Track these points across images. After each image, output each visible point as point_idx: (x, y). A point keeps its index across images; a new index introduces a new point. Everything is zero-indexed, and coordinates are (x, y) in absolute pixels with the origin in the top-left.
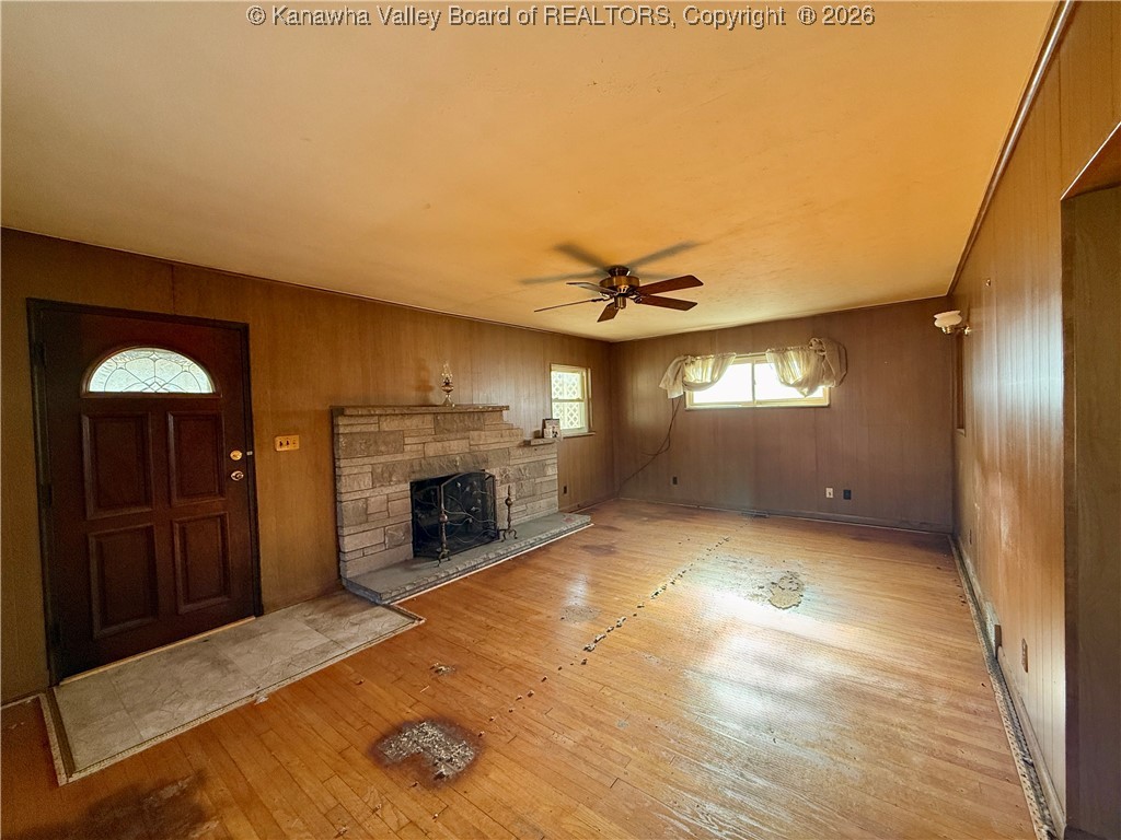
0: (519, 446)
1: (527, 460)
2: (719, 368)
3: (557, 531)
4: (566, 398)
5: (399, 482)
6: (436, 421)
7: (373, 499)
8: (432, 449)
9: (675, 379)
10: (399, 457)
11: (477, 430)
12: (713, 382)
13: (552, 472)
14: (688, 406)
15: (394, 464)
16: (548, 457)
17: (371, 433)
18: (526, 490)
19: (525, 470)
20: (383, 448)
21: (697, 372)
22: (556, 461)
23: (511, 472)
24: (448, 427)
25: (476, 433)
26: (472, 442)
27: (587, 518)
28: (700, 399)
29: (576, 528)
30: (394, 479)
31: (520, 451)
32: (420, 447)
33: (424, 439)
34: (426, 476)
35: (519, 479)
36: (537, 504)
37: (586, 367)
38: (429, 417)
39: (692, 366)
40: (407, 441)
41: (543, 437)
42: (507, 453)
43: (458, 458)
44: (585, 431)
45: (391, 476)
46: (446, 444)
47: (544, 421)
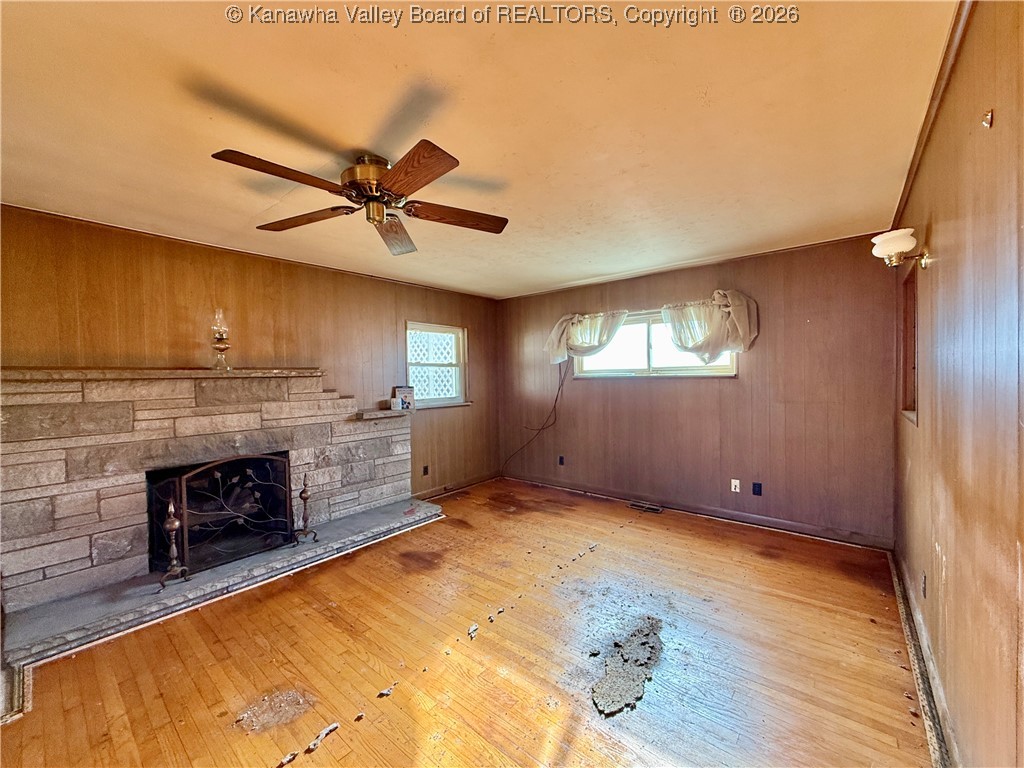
0: (350, 420)
1: (361, 437)
2: (609, 329)
3: (383, 529)
4: (431, 362)
5: (119, 472)
6: (199, 390)
7: (66, 499)
8: (189, 426)
9: (560, 341)
10: (124, 438)
11: (274, 400)
12: (601, 345)
13: (403, 451)
14: (577, 374)
15: (113, 448)
16: (394, 432)
17: (65, 405)
18: (358, 473)
19: (357, 448)
20: (91, 426)
21: (584, 332)
22: (409, 437)
23: (333, 452)
24: (220, 395)
25: (274, 405)
26: (265, 416)
27: (437, 509)
28: (592, 365)
29: (417, 522)
30: (110, 468)
31: (351, 426)
32: (166, 423)
33: (175, 413)
34: (176, 462)
35: (348, 461)
36: (378, 490)
37: (463, 327)
38: (187, 385)
39: (579, 327)
40: (140, 415)
41: (390, 409)
42: (328, 429)
43: (238, 437)
44: (461, 401)
45: (102, 466)
46: (219, 419)
47: (394, 389)
